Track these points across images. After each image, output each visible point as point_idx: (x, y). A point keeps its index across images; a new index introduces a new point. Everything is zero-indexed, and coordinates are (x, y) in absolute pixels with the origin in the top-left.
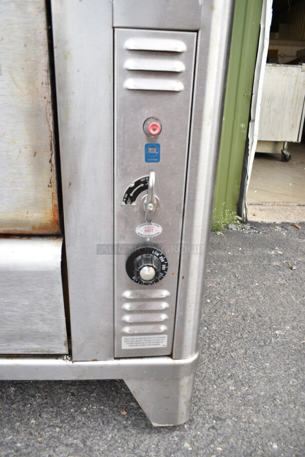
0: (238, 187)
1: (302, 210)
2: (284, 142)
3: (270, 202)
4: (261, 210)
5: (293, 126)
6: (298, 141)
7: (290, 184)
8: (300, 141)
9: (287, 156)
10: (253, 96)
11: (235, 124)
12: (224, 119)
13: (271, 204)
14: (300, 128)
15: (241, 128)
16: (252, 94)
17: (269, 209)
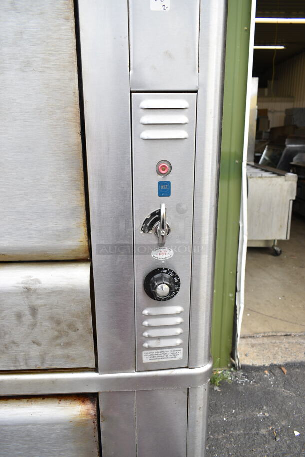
0: (230, 341)
1: (289, 343)
2: (275, 240)
3: (261, 333)
4: (253, 346)
5: (281, 226)
6: (287, 238)
7: (280, 298)
8: (289, 238)
9: (278, 251)
10: (238, 274)
11: (225, 294)
12: (215, 291)
13: (262, 335)
14: (288, 228)
15: (230, 297)
16: (237, 272)
17: (260, 345)
